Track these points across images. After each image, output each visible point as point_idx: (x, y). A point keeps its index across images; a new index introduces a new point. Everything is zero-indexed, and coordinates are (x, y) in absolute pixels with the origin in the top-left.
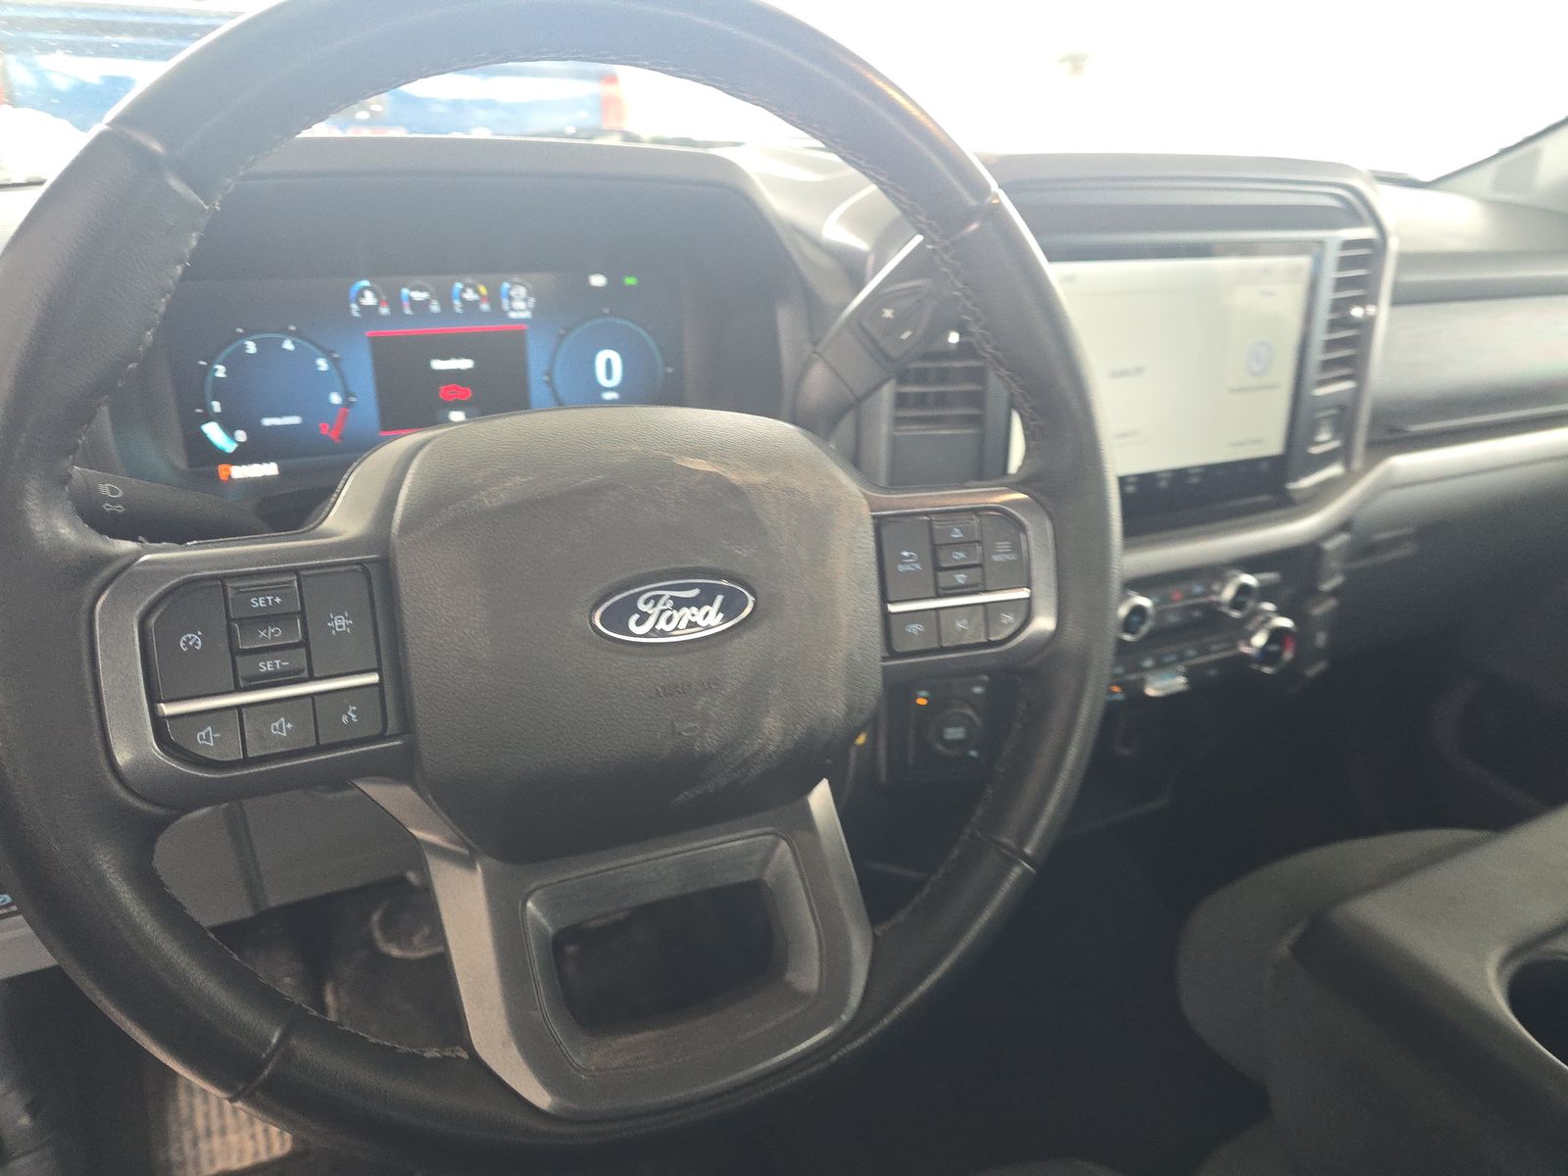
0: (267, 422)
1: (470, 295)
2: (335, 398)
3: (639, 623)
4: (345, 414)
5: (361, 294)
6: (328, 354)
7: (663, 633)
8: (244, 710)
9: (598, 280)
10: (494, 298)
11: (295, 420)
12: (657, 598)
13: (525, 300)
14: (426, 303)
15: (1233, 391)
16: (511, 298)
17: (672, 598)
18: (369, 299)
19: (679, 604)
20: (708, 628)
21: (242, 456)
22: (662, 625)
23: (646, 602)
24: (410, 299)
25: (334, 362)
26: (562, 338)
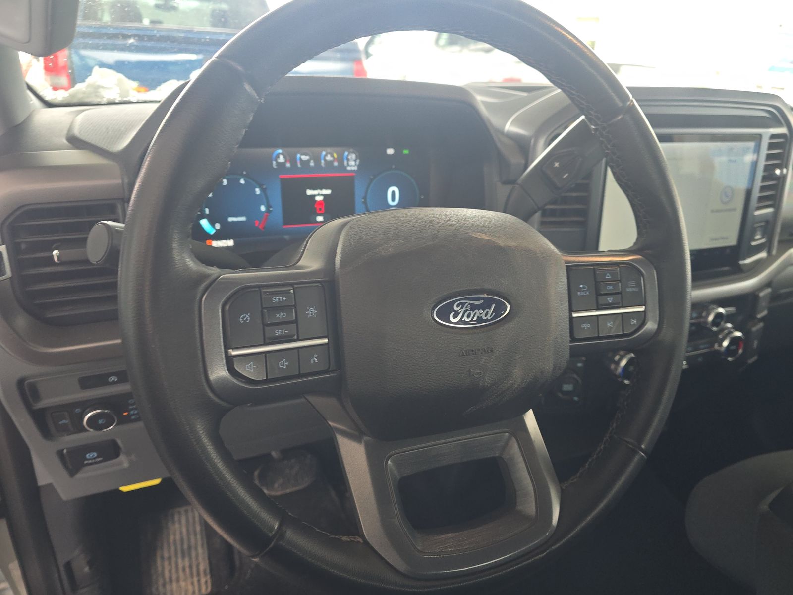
0: (230, 219)
1: (329, 158)
2: (263, 208)
3: (454, 317)
4: (266, 218)
5: (278, 156)
6: (261, 187)
7: (466, 323)
8: (267, 355)
9: (390, 151)
10: (341, 159)
11: (243, 219)
12: (463, 304)
13: (355, 161)
14: (308, 161)
15: (712, 211)
16: (348, 160)
17: (470, 304)
18: (281, 159)
19: (474, 308)
20: (487, 320)
21: (218, 236)
22: (465, 319)
23: (458, 306)
24: (301, 159)
25: (263, 190)
26: (372, 180)
